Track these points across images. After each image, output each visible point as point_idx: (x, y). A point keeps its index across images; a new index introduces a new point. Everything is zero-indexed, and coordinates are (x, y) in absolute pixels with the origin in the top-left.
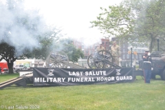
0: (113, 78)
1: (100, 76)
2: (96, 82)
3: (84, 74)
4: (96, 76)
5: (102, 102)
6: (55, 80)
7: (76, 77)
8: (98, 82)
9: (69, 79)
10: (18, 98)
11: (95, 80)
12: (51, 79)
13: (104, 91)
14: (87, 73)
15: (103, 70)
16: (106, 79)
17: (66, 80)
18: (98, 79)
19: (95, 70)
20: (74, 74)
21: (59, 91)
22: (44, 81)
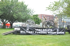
0: (55, 33)
1: (49, 31)
2: (47, 34)
3: (42, 30)
5: (50, 44)
6: (29, 32)
7: (39, 31)
8: (49, 34)
9: (36, 32)
10: (13, 40)
11: (47, 33)
13: (51, 38)
14: (43, 30)
15: (51, 29)
16: (52, 33)
17: (34, 32)
18: (49, 33)
20: (38, 30)
21: (31, 37)
22: (25, 32)
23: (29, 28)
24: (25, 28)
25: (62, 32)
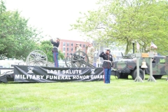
0: (88, 77)
1: (76, 74)
2: (72, 80)
3: (61, 73)
4: (72, 74)
6: (34, 77)
7: (54, 75)
8: (74, 80)
9: (47, 77)
11: (72, 78)
12: (31, 76)
14: (64, 71)
15: (79, 69)
16: (81, 77)
17: (45, 78)
18: (74, 77)
19: (72, 69)
20: (52, 72)
22: (24, 78)
23: (32, 68)
24: (25, 68)
25: (102, 74)
